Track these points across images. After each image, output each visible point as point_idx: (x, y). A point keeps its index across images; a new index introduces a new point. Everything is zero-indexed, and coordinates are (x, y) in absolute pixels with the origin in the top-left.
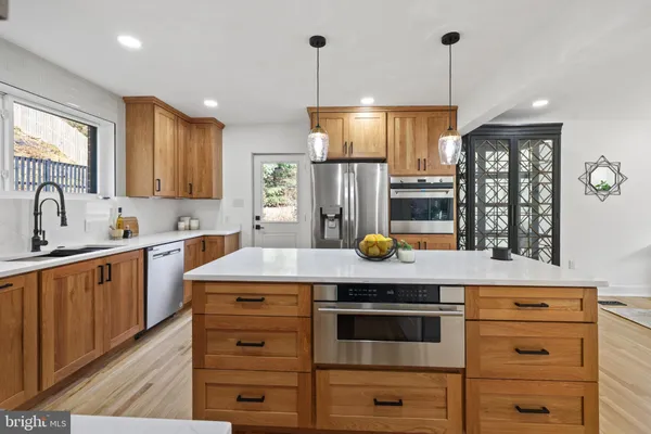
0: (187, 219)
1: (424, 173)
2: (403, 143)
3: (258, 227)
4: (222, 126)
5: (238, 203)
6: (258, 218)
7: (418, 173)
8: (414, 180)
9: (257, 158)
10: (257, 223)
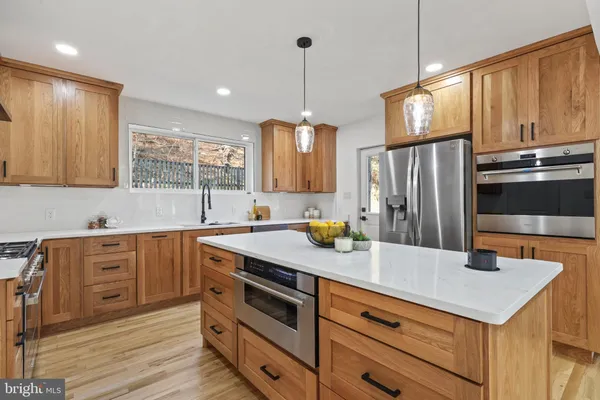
0: (311, 209)
1: (531, 144)
2: (496, 108)
3: (364, 219)
4: (335, 129)
5: (347, 196)
6: (364, 210)
7: (523, 145)
8: (516, 156)
9: (364, 153)
10: (363, 214)
